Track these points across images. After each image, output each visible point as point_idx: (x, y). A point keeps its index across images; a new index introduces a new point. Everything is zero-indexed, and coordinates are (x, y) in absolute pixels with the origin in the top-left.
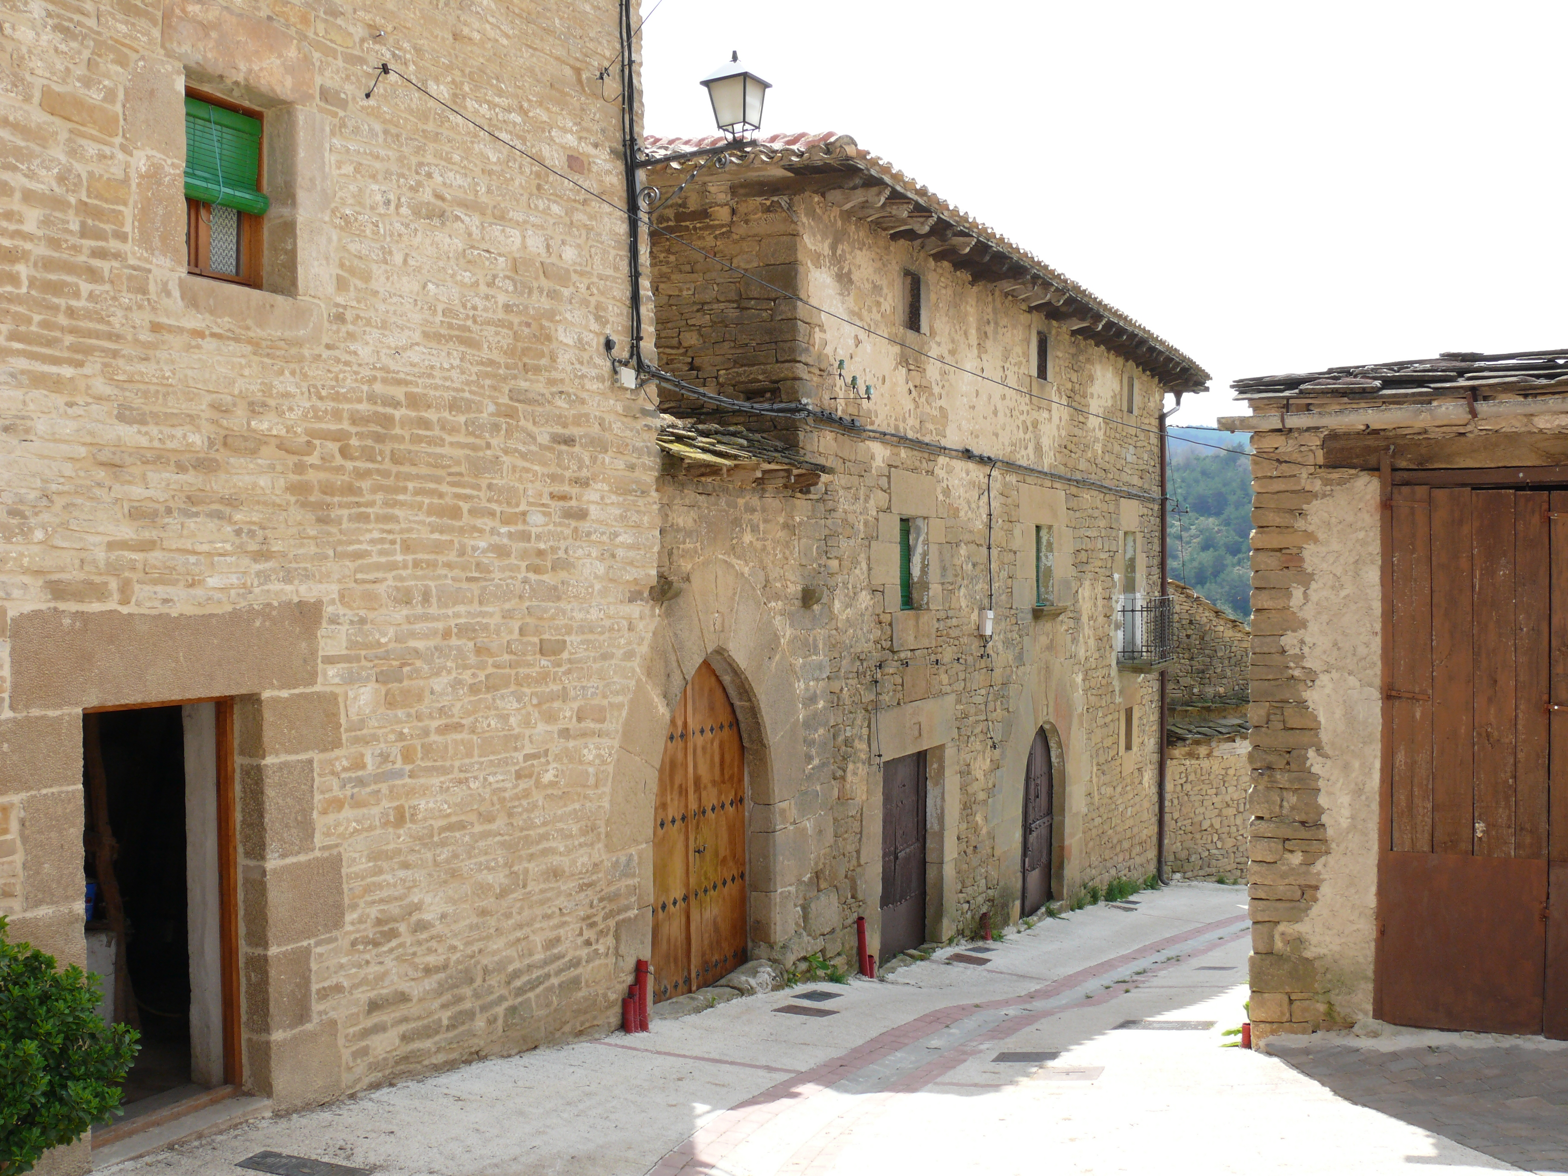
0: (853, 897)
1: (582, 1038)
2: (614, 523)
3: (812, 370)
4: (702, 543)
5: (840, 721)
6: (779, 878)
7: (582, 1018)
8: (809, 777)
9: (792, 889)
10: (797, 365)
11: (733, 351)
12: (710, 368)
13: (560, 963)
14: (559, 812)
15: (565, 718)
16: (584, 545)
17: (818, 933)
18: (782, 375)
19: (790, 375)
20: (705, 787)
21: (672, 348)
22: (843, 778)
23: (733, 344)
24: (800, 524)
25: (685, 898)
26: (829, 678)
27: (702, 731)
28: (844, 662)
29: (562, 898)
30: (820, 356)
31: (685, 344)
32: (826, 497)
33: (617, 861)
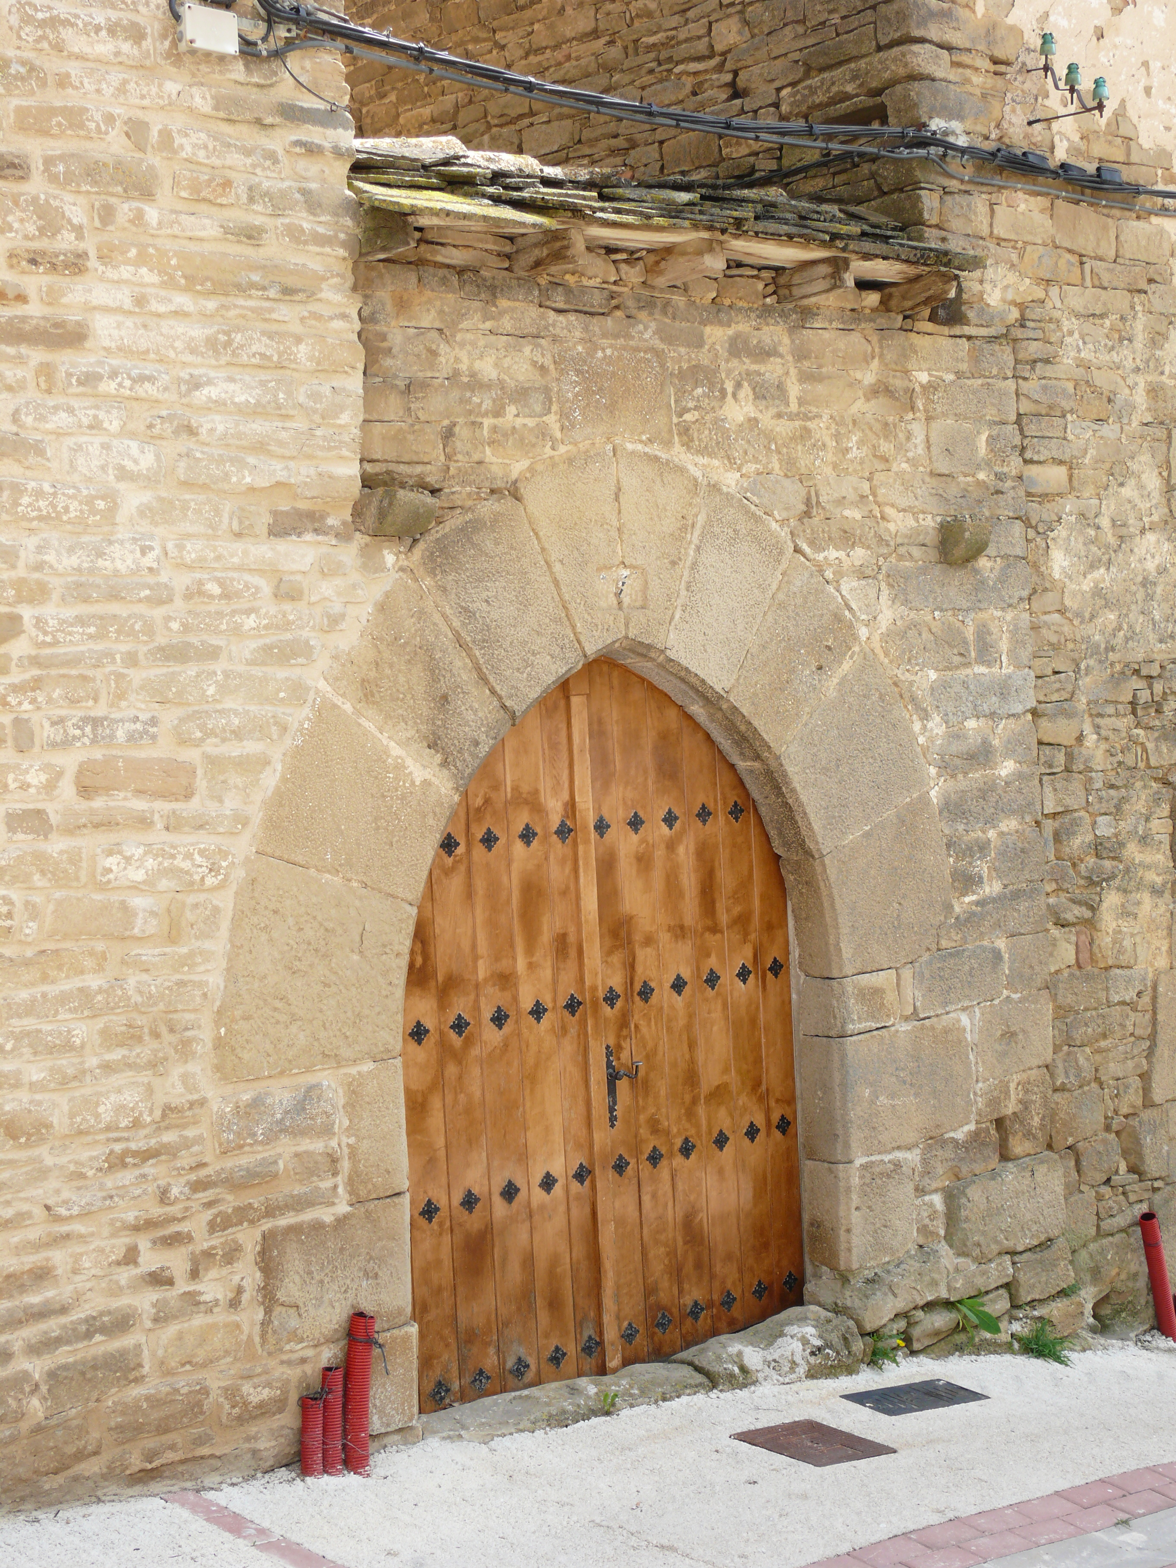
0: (1132, 1170)
1: (156, 1486)
2: (189, 358)
3: (965, 58)
4: (563, 415)
5: (1072, 802)
6: (856, 1136)
7: (151, 1443)
8: (968, 921)
9: (913, 1157)
10: (916, 48)
11: (800, 44)
12: (764, 88)
13: (53, 1326)
14: (24, 995)
15: (24, 787)
16: (75, 403)
17: (995, 1248)
18: (887, 75)
19: (902, 72)
20: (649, 941)
21: (699, 59)
22: (1090, 924)
23: (800, 29)
24: (930, 388)
25: (582, 1174)
26: (1034, 712)
27: (635, 823)
28: (1085, 681)
29: (52, 1183)
30: (991, 31)
31: (719, 48)
32: (1018, 333)
33: (257, 1103)
